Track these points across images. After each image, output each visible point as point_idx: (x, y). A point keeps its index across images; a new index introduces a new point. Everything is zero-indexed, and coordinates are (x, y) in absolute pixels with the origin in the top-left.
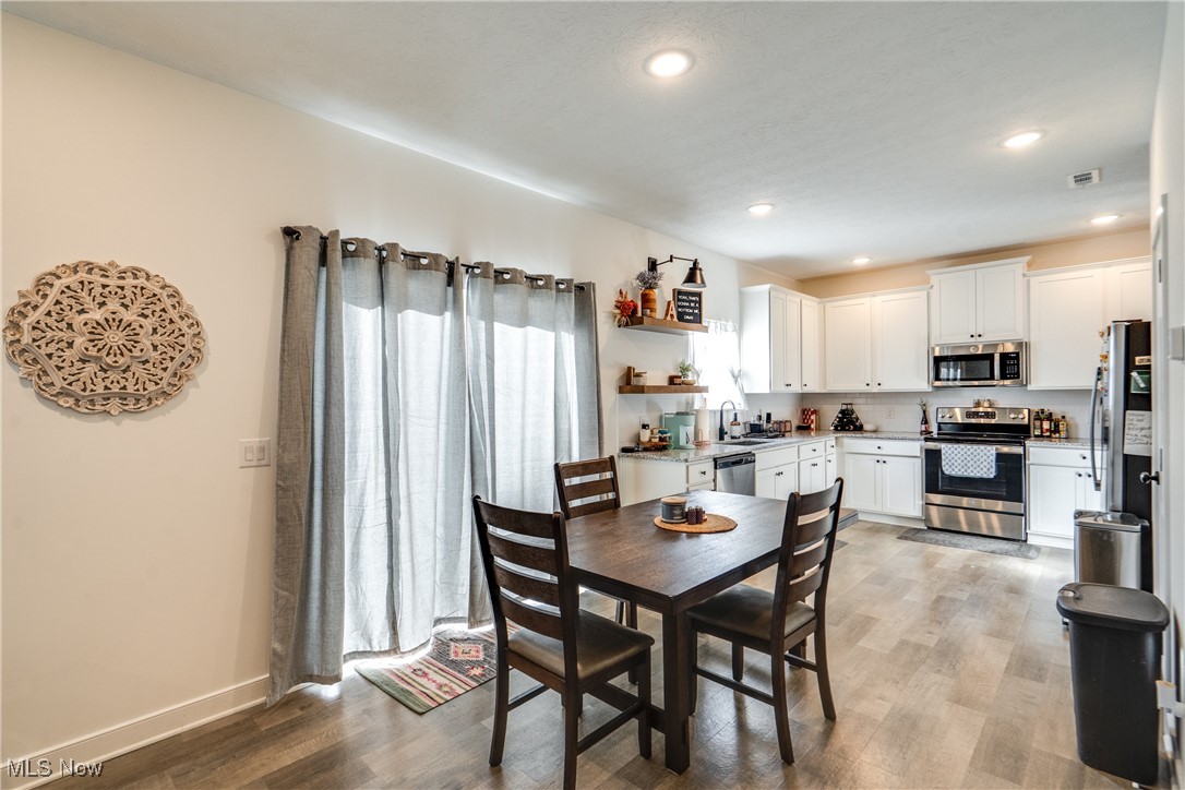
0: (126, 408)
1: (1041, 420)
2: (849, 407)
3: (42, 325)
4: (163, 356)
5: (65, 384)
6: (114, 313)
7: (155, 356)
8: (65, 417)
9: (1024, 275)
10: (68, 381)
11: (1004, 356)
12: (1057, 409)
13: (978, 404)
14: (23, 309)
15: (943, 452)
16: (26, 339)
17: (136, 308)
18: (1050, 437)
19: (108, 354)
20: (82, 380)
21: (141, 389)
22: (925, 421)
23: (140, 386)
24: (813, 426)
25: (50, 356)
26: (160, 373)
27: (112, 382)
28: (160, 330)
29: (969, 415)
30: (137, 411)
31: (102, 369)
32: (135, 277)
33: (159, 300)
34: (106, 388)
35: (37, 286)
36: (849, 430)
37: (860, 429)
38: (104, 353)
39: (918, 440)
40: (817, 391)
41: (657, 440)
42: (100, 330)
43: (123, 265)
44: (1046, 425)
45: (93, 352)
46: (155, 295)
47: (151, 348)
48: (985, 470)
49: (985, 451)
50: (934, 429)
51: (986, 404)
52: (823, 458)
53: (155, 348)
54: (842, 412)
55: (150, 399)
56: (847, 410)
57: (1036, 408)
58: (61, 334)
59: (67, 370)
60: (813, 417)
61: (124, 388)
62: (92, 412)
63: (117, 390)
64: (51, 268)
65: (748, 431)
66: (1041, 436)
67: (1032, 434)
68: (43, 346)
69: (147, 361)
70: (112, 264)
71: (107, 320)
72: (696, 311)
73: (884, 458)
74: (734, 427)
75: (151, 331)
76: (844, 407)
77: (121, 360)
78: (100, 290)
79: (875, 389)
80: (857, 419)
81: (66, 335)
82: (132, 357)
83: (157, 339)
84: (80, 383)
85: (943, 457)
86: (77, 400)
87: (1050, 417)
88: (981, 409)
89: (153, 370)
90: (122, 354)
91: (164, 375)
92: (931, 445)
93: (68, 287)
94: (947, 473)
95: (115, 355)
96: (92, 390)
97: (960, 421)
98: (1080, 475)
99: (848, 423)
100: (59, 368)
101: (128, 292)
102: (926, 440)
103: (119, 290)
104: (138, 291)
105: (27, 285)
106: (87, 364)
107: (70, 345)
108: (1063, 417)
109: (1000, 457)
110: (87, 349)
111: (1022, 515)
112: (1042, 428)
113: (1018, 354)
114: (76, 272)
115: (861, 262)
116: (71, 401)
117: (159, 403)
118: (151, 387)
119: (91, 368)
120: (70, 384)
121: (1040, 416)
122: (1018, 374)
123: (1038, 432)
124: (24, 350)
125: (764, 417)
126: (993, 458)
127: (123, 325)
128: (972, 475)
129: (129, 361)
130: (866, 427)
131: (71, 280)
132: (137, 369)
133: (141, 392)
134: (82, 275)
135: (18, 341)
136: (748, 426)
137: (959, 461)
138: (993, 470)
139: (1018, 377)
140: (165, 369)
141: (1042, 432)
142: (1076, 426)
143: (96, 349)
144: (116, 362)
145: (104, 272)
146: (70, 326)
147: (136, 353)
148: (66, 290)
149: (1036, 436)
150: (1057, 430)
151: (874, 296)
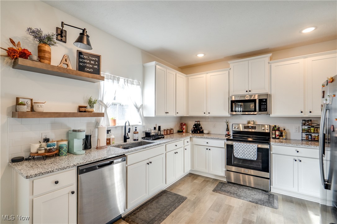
1: (275, 131)
2: (198, 123)
9: (269, 63)
11: (260, 101)
12: (281, 125)
13: (249, 123)
15: (234, 146)
18: (278, 138)
22: (228, 130)
24: (184, 131)
29: (245, 127)
36: (197, 133)
37: (202, 132)
39: (224, 139)
40: (185, 116)
41: (43, 151)
44: (277, 133)
48: (252, 156)
49: (253, 147)
50: (231, 133)
51: (252, 123)
52: (183, 148)
54: (195, 125)
56: (197, 124)
57: (273, 125)
60: (184, 127)
65: (145, 136)
66: (275, 138)
67: (271, 137)
72: (96, 67)
73: (210, 148)
74: (135, 134)
76: (196, 123)
79: (207, 115)
80: (201, 128)
85: (234, 149)
87: (278, 129)
88: (250, 125)
92: (230, 143)
94: (236, 156)
97: (242, 130)
98: (296, 160)
99: (198, 130)
102: (228, 140)
108: (284, 129)
109: (259, 149)
111: (268, 179)
112: (275, 134)
113: (266, 99)
115: (201, 56)
121: (275, 129)
122: (266, 109)
123: (274, 136)
125: (157, 129)
126: (256, 150)
128: (246, 158)
130: (205, 132)
136: (144, 134)
137: (241, 151)
138: (256, 156)
139: (266, 111)
141: (275, 136)
142: (290, 133)
149: (273, 138)
150: (281, 135)
151: (207, 73)
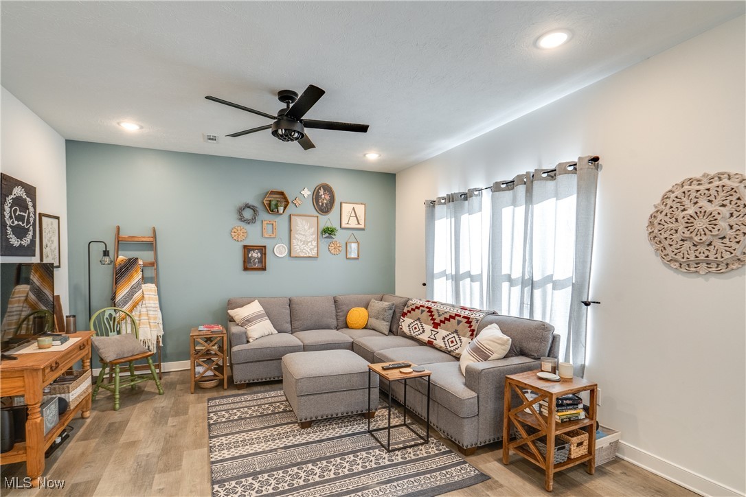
0: (710, 270)
3: (663, 222)
4: (737, 232)
5: (672, 255)
6: (701, 208)
7: (730, 233)
8: (675, 274)
10: (674, 253)
14: (656, 215)
16: (656, 231)
17: (717, 202)
19: (697, 235)
20: (682, 252)
21: (719, 257)
23: (719, 256)
25: (666, 238)
26: (734, 245)
27: (700, 253)
28: (736, 214)
30: (719, 272)
31: (695, 245)
32: (720, 179)
33: (735, 192)
34: (697, 257)
35: (662, 200)
38: (694, 234)
42: (692, 220)
43: (712, 173)
45: (687, 234)
46: (733, 189)
47: (728, 228)
53: (731, 227)
55: (727, 264)
58: (671, 225)
59: (674, 247)
61: (707, 257)
62: (689, 272)
63: (703, 258)
64: (669, 188)
68: (663, 234)
69: (724, 238)
70: (704, 176)
71: (696, 213)
75: (728, 215)
77: (704, 238)
78: (694, 194)
81: (674, 225)
82: (712, 235)
83: (733, 221)
84: (681, 254)
86: (681, 264)
89: (729, 244)
90: (705, 234)
91: (737, 246)
93: (677, 197)
95: (701, 235)
96: (688, 258)
100: (671, 245)
101: (713, 192)
103: (706, 192)
104: (720, 189)
105: (658, 201)
106: (686, 242)
107: (677, 231)
110: (684, 233)
114: (683, 186)
116: (677, 264)
117: (734, 267)
118: (727, 255)
119: (688, 244)
120: (676, 255)
124: (655, 237)
127: (707, 214)
129: (710, 238)
131: (678, 193)
132: (718, 243)
133: (719, 259)
134: (686, 187)
135: (653, 232)
140: (738, 242)
143: (689, 232)
144: (701, 240)
145: (699, 182)
146: (677, 220)
147: (715, 232)
148: (675, 199)
